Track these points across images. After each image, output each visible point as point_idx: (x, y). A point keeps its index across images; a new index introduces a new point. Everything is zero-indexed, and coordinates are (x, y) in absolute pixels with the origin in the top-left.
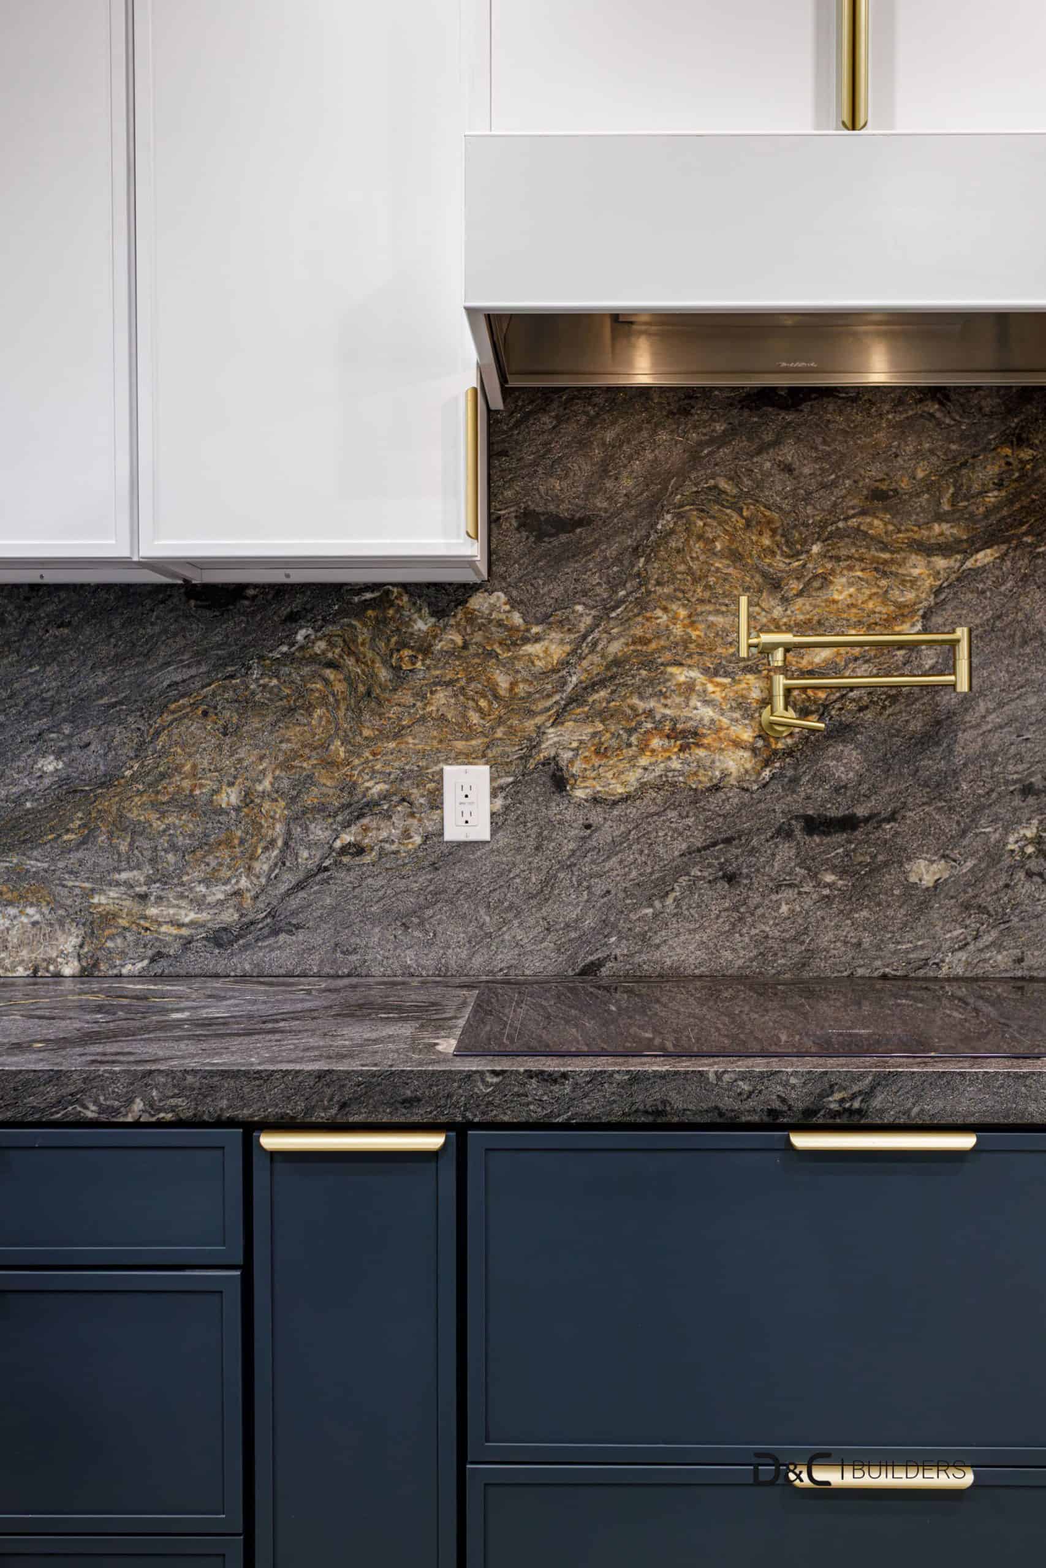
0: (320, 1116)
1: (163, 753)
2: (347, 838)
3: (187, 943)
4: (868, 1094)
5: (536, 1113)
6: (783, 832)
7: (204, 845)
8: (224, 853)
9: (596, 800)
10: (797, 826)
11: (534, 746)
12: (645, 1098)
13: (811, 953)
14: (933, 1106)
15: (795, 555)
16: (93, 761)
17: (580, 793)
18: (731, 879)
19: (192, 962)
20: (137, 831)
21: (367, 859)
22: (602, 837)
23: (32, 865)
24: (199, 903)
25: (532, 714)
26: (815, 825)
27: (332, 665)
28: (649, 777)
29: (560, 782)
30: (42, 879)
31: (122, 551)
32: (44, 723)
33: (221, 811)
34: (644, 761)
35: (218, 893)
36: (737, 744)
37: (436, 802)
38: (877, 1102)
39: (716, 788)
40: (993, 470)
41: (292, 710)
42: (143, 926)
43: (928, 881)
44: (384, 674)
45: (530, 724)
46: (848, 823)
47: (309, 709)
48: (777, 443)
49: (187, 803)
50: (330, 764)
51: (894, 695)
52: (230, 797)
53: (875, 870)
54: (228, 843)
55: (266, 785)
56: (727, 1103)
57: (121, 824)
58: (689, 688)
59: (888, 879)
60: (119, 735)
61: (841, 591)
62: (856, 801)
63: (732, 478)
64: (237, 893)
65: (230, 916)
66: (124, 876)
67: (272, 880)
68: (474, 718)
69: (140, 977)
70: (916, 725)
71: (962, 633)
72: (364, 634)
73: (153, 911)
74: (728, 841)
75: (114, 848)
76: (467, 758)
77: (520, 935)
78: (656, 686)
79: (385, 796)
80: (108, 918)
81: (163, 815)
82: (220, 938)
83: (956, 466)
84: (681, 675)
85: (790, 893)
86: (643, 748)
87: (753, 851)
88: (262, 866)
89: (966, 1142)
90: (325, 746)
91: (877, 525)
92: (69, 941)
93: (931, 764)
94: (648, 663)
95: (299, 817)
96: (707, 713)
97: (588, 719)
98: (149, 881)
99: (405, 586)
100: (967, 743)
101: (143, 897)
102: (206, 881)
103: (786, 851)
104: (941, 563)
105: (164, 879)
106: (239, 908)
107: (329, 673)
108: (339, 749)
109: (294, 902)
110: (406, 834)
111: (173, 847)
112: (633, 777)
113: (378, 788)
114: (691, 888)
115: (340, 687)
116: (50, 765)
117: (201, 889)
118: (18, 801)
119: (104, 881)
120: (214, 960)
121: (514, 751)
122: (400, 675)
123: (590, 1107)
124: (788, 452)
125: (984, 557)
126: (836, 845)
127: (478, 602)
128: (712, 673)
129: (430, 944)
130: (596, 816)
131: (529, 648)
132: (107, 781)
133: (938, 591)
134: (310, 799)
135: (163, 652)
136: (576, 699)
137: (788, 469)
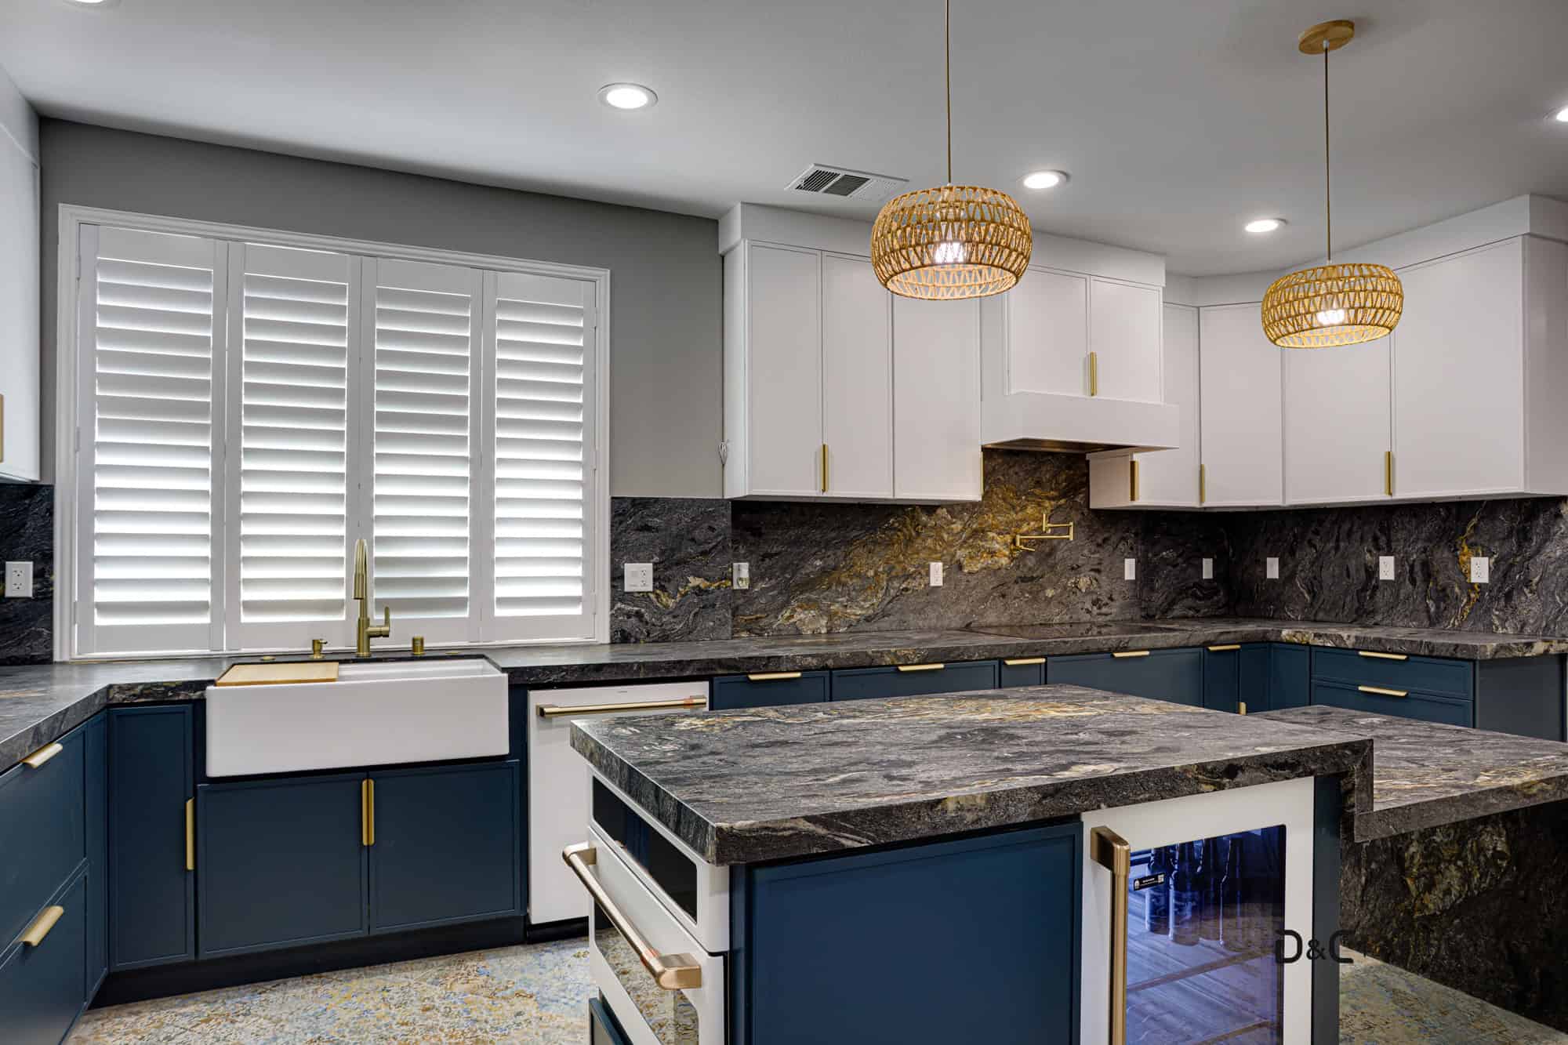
1: (851, 559)
2: (904, 586)
3: (859, 621)
4: (1127, 643)
5: (1063, 652)
6: (1016, 582)
7: (863, 589)
8: (869, 592)
9: (970, 573)
10: (1019, 580)
11: (954, 556)
12: (1085, 647)
13: (1023, 618)
14: (1140, 645)
15: (1018, 499)
16: (831, 562)
17: (966, 571)
18: (1003, 596)
19: (860, 627)
20: (844, 585)
21: (910, 592)
22: (972, 584)
23: (813, 596)
24: (862, 608)
25: (953, 546)
26: (1024, 579)
27: (900, 530)
28: (984, 566)
29: (960, 567)
30: (815, 601)
31: (891, 497)
32: (816, 549)
33: (868, 578)
34: (982, 561)
35: (867, 605)
36: (1005, 556)
37: (928, 574)
38: (1130, 644)
39: (999, 569)
40: (1064, 477)
41: (888, 545)
42: (845, 616)
43: (1050, 596)
44: (914, 534)
45: (953, 550)
46: (1032, 579)
47: (893, 544)
48: (1014, 466)
49: (859, 575)
50: (900, 562)
51: (1042, 541)
52: (871, 573)
53: (1038, 592)
54: (870, 588)
55: (881, 569)
56: (1101, 646)
57: (839, 583)
58: (993, 539)
59: (1041, 594)
60: (839, 553)
61: (1029, 511)
62: (1033, 572)
63: (1003, 475)
64: (873, 604)
65: (871, 612)
66: (840, 600)
67: (883, 600)
68: (938, 548)
69: (845, 633)
70: (1047, 550)
71: (1071, 524)
72: (908, 521)
73: (848, 611)
74: (1002, 585)
75: (837, 591)
76: (936, 560)
77: (950, 615)
78: (984, 538)
79: (914, 572)
80: (836, 613)
81: (851, 579)
82: (868, 619)
83: (1054, 476)
84: (991, 534)
85: (1017, 600)
86: (982, 557)
87: (1009, 588)
88: (880, 595)
89: (1147, 653)
90: (897, 557)
91: (1038, 491)
92: (824, 622)
93: (1051, 561)
94: (983, 531)
95: (889, 580)
96: (997, 546)
97: (967, 548)
98: (848, 601)
99: (920, 506)
100: (1059, 555)
101: (846, 606)
102: (864, 601)
103: (1017, 587)
104: (1053, 503)
105: (851, 600)
106: (874, 609)
107: (899, 533)
108: (901, 558)
109: (889, 606)
110: (920, 585)
111: (854, 590)
112: (979, 565)
113: (913, 570)
114: (994, 599)
115: (902, 537)
116: (818, 563)
117: (862, 603)
118: (808, 575)
119: (834, 602)
120: (865, 626)
121: (948, 558)
122: (918, 534)
123: (1073, 650)
124: (1017, 469)
125: (1062, 501)
126: (1028, 586)
127: (939, 511)
128: (999, 534)
129: (926, 619)
130: (970, 578)
131: (953, 526)
132: (835, 568)
133: (1052, 511)
134: (893, 574)
135: (852, 527)
136: (965, 542)
137: (1016, 473)
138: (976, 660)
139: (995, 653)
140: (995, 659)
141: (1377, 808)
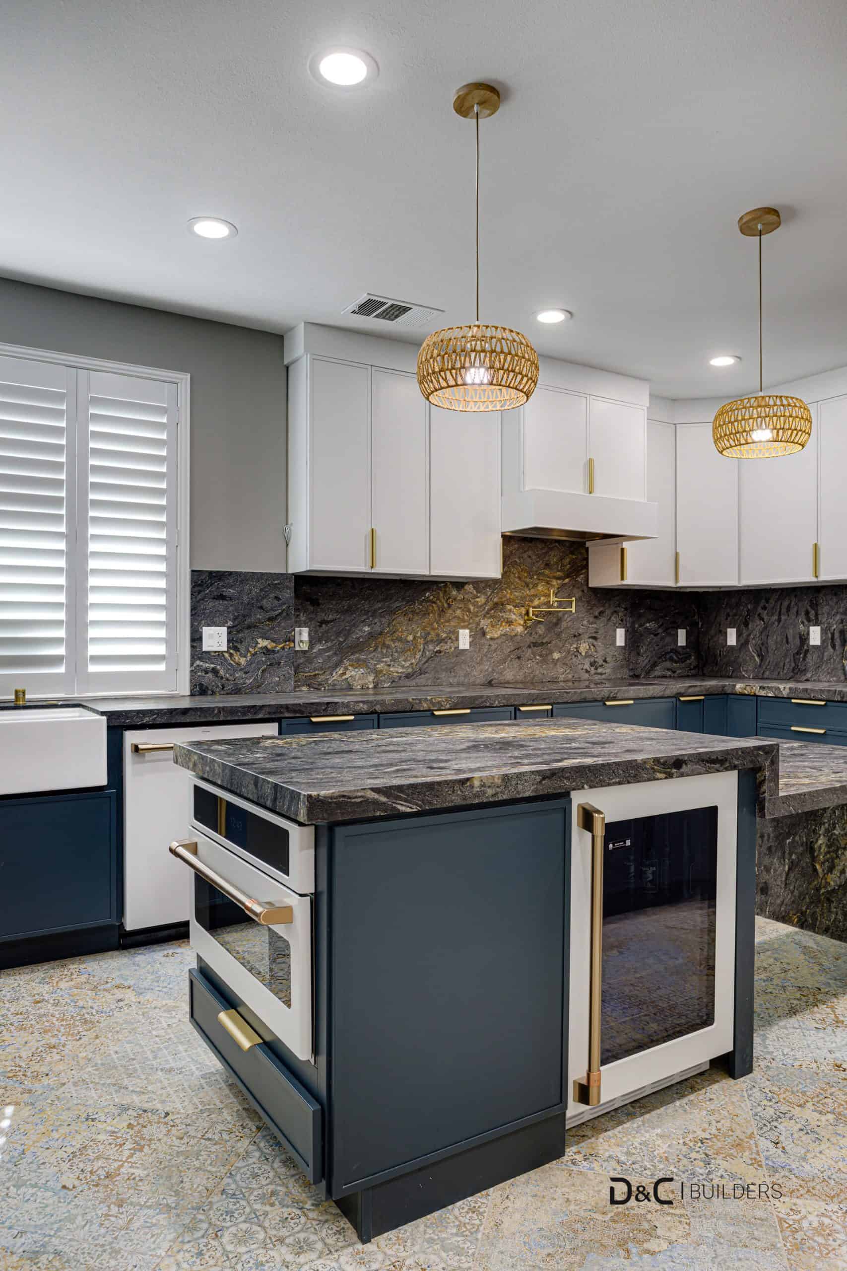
0: (529, 703)
1: (394, 625)
2: (437, 649)
3: (400, 677)
4: (617, 694)
5: (565, 700)
6: (529, 647)
7: (404, 651)
8: (409, 653)
9: (491, 639)
10: (532, 645)
11: (478, 624)
12: (583, 696)
13: (534, 676)
14: (626, 696)
15: (531, 578)
16: (377, 628)
17: (488, 637)
18: (519, 658)
19: (402, 683)
20: (388, 647)
21: (442, 654)
22: (493, 648)
23: (363, 657)
24: (403, 667)
25: (477, 616)
26: (535, 644)
27: (434, 602)
28: (502, 633)
29: (484, 634)
30: (364, 661)
31: (427, 574)
32: (365, 617)
33: (409, 642)
34: (501, 629)
35: (407, 664)
36: (520, 624)
37: (457, 639)
38: (618, 695)
39: (516, 635)
40: (568, 560)
41: (425, 614)
42: (389, 674)
43: (557, 658)
44: (446, 605)
45: (477, 619)
46: (542, 644)
47: (429, 614)
48: (528, 550)
49: (400, 639)
50: (434, 629)
51: (550, 613)
52: (410, 638)
53: (547, 655)
54: (410, 650)
55: (419, 635)
56: (595, 697)
57: (384, 645)
58: (510, 610)
59: (549, 658)
60: (384, 620)
61: (540, 588)
62: (543, 638)
63: (519, 558)
64: (412, 664)
65: (410, 670)
66: (384, 660)
67: (420, 660)
68: (466, 617)
69: (389, 687)
70: (554, 620)
71: (574, 599)
72: (441, 595)
73: (391, 669)
74: (518, 649)
75: (382, 652)
76: (464, 627)
77: (475, 673)
78: (503, 611)
79: (446, 637)
80: (381, 671)
81: (394, 643)
82: (408, 676)
83: (561, 559)
84: (509, 607)
85: (530, 662)
86: (501, 625)
87: (523, 651)
88: (418, 657)
89: (632, 702)
90: (432, 624)
91: (547, 572)
92: (371, 678)
93: (557, 630)
94: (502, 604)
95: (426, 643)
96: (514, 617)
97: (490, 618)
98: (391, 661)
99: (451, 582)
100: (564, 624)
101: (389, 665)
102: (405, 661)
103: (530, 651)
104: (559, 582)
105: (393, 660)
106: (412, 668)
107: (434, 605)
108: (436, 625)
109: (425, 666)
110: (451, 648)
111: (397, 652)
112: (499, 633)
113: (444, 635)
114: (511, 661)
115: (436, 609)
116: (367, 629)
117: (403, 663)
118: (358, 639)
119: (380, 661)
120: (407, 682)
121: (474, 626)
122: (449, 606)
123: (575, 698)
124: (530, 553)
125: (567, 581)
126: (538, 650)
127: (466, 587)
128: (515, 607)
129: (455, 676)
130: (491, 643)
131: (478, 600)
132: (381, 633)
133: (558, 588)
134: (429, 638)
135: (394, 598)
136: (488, 613)
137: (530, 557)
138: (497, 707)
139: (512, 701)
140: (512, 706)
141: (781, 794)
